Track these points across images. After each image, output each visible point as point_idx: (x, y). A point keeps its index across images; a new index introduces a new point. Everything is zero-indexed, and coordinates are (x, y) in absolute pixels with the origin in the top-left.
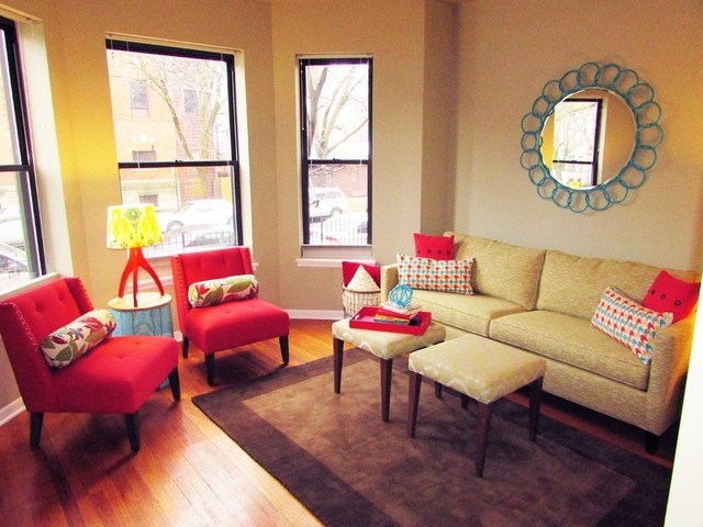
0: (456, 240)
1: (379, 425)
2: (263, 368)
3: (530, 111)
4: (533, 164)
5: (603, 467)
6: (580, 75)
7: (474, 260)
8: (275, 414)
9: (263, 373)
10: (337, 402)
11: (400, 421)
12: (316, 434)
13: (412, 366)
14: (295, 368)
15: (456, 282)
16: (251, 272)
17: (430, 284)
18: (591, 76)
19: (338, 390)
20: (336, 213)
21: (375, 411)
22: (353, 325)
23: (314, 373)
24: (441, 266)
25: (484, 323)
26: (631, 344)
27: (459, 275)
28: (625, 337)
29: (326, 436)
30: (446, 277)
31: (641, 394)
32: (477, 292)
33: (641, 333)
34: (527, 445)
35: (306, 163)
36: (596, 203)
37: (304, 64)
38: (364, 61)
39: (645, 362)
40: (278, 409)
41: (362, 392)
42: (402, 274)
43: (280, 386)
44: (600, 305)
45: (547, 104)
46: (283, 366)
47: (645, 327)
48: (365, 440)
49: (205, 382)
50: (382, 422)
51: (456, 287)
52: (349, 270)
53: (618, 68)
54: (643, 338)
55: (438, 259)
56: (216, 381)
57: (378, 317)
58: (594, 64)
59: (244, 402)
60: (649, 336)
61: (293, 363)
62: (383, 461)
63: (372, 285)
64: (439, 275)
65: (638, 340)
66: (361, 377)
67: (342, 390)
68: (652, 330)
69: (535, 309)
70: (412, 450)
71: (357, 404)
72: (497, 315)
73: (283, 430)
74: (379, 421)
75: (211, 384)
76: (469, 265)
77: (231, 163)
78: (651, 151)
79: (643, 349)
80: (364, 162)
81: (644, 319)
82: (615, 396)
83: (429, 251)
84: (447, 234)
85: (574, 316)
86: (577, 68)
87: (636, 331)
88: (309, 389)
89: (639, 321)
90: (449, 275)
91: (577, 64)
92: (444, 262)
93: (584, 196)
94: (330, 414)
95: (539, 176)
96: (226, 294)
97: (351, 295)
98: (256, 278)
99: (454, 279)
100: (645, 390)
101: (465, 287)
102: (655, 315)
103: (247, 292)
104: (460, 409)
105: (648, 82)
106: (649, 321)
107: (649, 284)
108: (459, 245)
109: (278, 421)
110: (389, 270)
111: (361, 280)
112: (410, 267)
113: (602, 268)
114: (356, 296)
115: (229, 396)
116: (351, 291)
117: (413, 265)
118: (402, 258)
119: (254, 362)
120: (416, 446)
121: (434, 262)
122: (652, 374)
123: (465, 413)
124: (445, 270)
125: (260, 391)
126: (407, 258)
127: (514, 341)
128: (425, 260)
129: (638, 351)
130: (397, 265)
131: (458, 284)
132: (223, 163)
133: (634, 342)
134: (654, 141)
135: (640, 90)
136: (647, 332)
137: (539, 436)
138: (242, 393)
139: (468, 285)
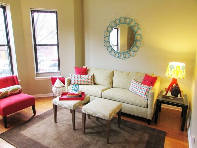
0: (87, 69)
1: (72, 132)
2: (26, 118)
3: (106, 30)
4: (108, 46)
5: (140, 132)
6: (120, 20)
7: (94, 74)
8: (34, 135)
9: (27, 120)
10: (56, 126)
11: (79, 129)
12: (51, 140)
13: (83, 111)
14: (38, 116)
15: (86, 81)
16: (18, 84)
17: (81, 83)
18: (123, 21)
19: (56, 122)
20: (42, 62)
21: (70, 127)
22: (60, 99)
23: (46, 116)
24: (84, 77)
25: (100, 93)
26: (142, 95)
27: (90, 79)
28: (140, 94)
29: (55, 140)
30: (86, 80)
31: (146, 109)
32: (95, 84)
33: (145, 92)
34: (118, 129)
35: (35, 45)
36: (126, 56)
37: (33, 11)
38: (54, 12)
39: (147, 100)
40: (35, 133)
41: (64, 121)
42: (72, 80)
43: (34, 124)
44: (131, 85)
45: (111, 28)
46: (34, 116)
47: (146, 90)
48: (69, 138)
49: (3, 127)
50: (73, 131)
51: (89, 83)
52: (54, 80)
53: (130, 19)
54: (145, 93)
55: (83, 75)
56: (8, 126)
57: (68, 96)
58: (123, 17)
59: (21, 132)
60: (147, 93)
61: (37, 114)
62: (77, 145)
63: (62, 84)
64: (84, 79)
65: (144, 94)
66: (62, 115)
67: (57, 121)
68: (147, 91)
69: (112, 87)
70: (85, 138)
71: (63, 125)
72: (103, 90)
73: (39, 141)
74: (72, 130)
75: (6, 127)
76: (92, 76)
77: (7, 45)
78: (139, 42)
79: (145, 96)
80: (56, 45)
81: (145, 88)
82: (139, 110)
83: (80, 72)
84: (84, 67)
85: (124, 88)
86: (119, 18)
87: (143, 92)
88: (45, 123)
89: (144, 89)
90: (87, 79)
91: (118, 17)
92: (85, 75)
93: (122, 54)
94: (55, 131)
95: (109, 49)
96: (9, 93)
97: (55, 88)
98: (21, 86)
99: (88, 81)
100: (147, 108)
101: (92, 83)
102: (148, 87)
103: (18, 91)
104: (96, 121)
105: (137, 23)
106: (147, 88)
107: (143, 78)
108: (88, 70)
109: (36, 138)
110: (68, 79)
111: (58, 83)
112: (74, 78)
113: (130, 74)
114: (57, 88)
115: (15, 131)
116: (55, 87)
117: (75, 77)
118: (72, 75)
119: (22, 116)
120: (86, 137)
121: (82, 75)
122: (149, 103)
123: (98, 122)
124: (85, 78)
125: (27, 127)
126: (73, 75)
127: (109, 98)
128: (79, 75)
129: (144, 97)
130: (70, 78)
131: (90, 82)
132: (4, 45)
133: (143, 95)
134: (140, 39)
135: (136, 25)
136: (146, 91)
137: (121, 126)
138: (20, 129)
139: (92, 82)
